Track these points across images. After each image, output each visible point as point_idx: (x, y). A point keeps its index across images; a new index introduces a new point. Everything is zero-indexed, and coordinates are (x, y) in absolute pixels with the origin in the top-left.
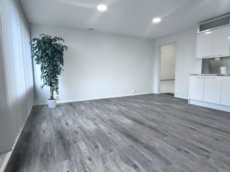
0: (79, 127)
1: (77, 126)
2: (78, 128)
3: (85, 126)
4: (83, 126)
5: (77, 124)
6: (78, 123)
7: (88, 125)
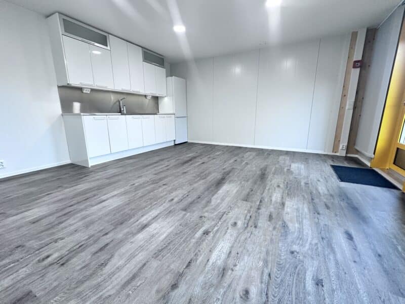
0: (318, 214)
1: (322, 218)
2: (321, 212)
3: (306, 210)
4: (310, 212)
5: (322, 223)
6: (317, 224)
7: (298, 210)
